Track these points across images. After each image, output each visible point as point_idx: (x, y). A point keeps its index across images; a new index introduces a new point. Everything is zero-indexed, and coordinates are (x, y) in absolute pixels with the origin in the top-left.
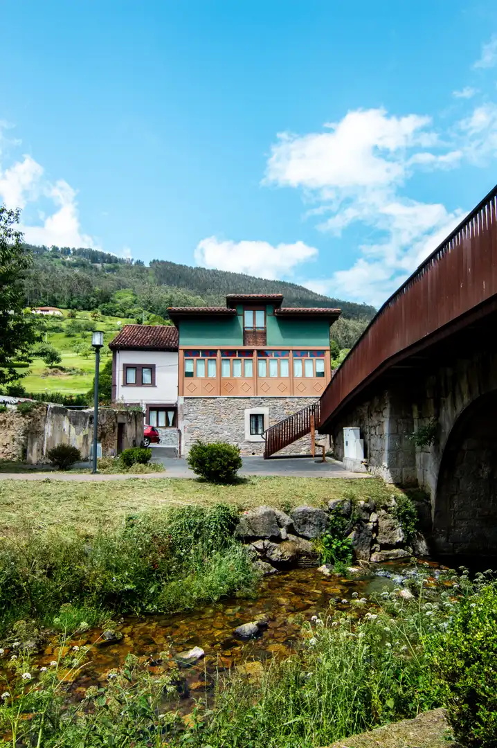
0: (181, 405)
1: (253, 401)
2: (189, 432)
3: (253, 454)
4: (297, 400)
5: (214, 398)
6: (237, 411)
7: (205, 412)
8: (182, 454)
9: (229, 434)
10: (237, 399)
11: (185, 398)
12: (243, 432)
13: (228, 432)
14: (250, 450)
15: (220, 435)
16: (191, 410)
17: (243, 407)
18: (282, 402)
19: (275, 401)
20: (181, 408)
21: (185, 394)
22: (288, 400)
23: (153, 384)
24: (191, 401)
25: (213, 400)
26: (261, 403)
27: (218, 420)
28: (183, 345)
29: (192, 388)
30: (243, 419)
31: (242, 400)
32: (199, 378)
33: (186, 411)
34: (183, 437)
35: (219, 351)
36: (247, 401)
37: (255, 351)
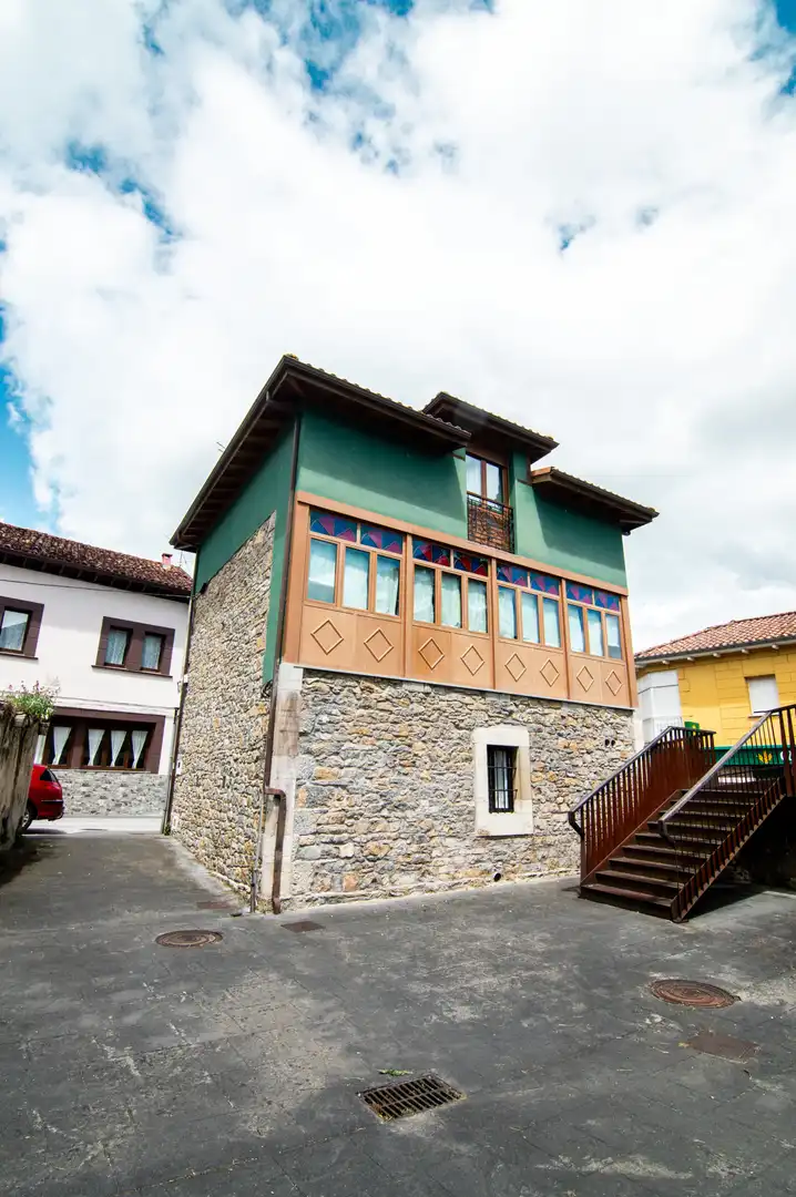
0: (293, 699)
1: (492, 703)
2: (313, 803)
3: (498, 877)
4: (581, 711)
5: (395, 683)
6: (456, 733)
7: (365, 730)
8: (284, 893)
9: (434, 810)
10: (454, 696)
11: (309, 672)
12: (470, 804)
13: (432, 804)
14: (489, 865)
15: (409, 813)
16: (325, 718)
17: (468, 721)
18: (553, 715)
19: (540, 709)
20: (291, 710)
21: (302, 657)
22: (565, 710)
23: (27, 651)
24: (323, 685)
25: (388, 691)
26: (511, 712)
27: (403, 760)
28: (308, 490)
29: (328, 638)
30: (469, 760)
31: (468, 699)
32: (350, 611)
33: (306, 720)
34: (289, 823)
35: (409, 539)
36: (478, 703)
37: (494, 562)
